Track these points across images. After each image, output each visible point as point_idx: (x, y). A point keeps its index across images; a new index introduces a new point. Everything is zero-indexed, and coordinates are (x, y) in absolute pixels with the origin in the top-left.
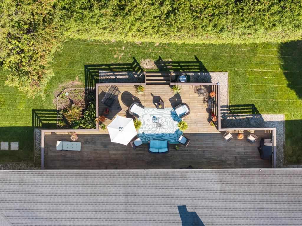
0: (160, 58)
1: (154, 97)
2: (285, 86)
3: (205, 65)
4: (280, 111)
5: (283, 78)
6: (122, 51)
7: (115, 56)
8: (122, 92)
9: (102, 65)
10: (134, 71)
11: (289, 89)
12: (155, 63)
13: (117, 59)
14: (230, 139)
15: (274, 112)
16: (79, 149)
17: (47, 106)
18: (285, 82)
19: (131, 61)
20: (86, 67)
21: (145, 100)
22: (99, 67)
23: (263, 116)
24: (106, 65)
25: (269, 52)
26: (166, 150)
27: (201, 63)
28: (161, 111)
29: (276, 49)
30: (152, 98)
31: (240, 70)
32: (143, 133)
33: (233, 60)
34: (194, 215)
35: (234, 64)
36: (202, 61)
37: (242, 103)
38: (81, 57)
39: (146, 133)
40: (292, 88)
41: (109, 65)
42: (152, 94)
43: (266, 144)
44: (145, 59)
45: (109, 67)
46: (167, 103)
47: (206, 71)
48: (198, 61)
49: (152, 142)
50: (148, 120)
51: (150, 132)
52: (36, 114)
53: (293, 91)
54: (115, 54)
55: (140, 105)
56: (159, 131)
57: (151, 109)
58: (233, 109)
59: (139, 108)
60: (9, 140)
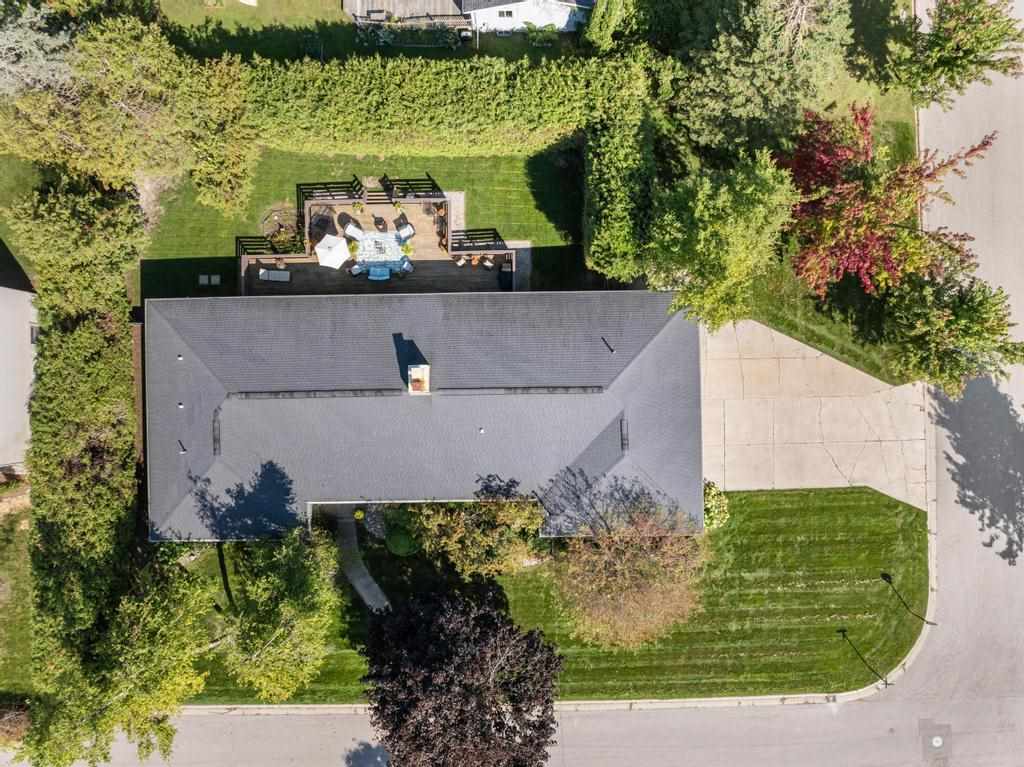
0: (385, 176)
1: (376, 218)
2: (532, 207)
3: (438, 183)
4: (526, 236)
5: (531, 197)
6: (341, 168)
7: (333, 174)
8: (338, 213)
9: (318, 184)
10: (354, 190)
11: (537, 211)
12: (380, 181)
13: (335, 177)
14: (463, 266)
15: (519, 238)
16: (288, 279)
17: (252, 232)
18: (533, 203)
19: (351, 179)
20: (298, 186)
21: (366, 223)
22: (313, 186)
23: (507, 243)
24: (321, 184)
25: (513, 168)
26: (388, 277)
27: (433, 181)
28: (383, 234)
29: (522, 164)
30: (373, 219)
31: (480, 188)
32: (364, 261)
33: (471, 177)
34: (411, 343)
35: (472, 182)
36: (435, 178)
37: (481, 228)
38: (292, 175)
39: (366, 260)
40: (540, 210)
41: (325, 184)
42: (373, 216)
43: (504, 269)
44: (367, 176)
45: (326, 187)
46: (391, 225)
47: (439, 190)
48: (430, 179)
49: (372, 269)
50: (369, 246)
51: (371, 260)
52: (241, 242)
53: (541, 213)
54: (333, 170)
55: (358, 225)
56: (382, 258)
57: (372, 233)
58: (472, 234)
59: (356, 230)
60: (210, 274)
